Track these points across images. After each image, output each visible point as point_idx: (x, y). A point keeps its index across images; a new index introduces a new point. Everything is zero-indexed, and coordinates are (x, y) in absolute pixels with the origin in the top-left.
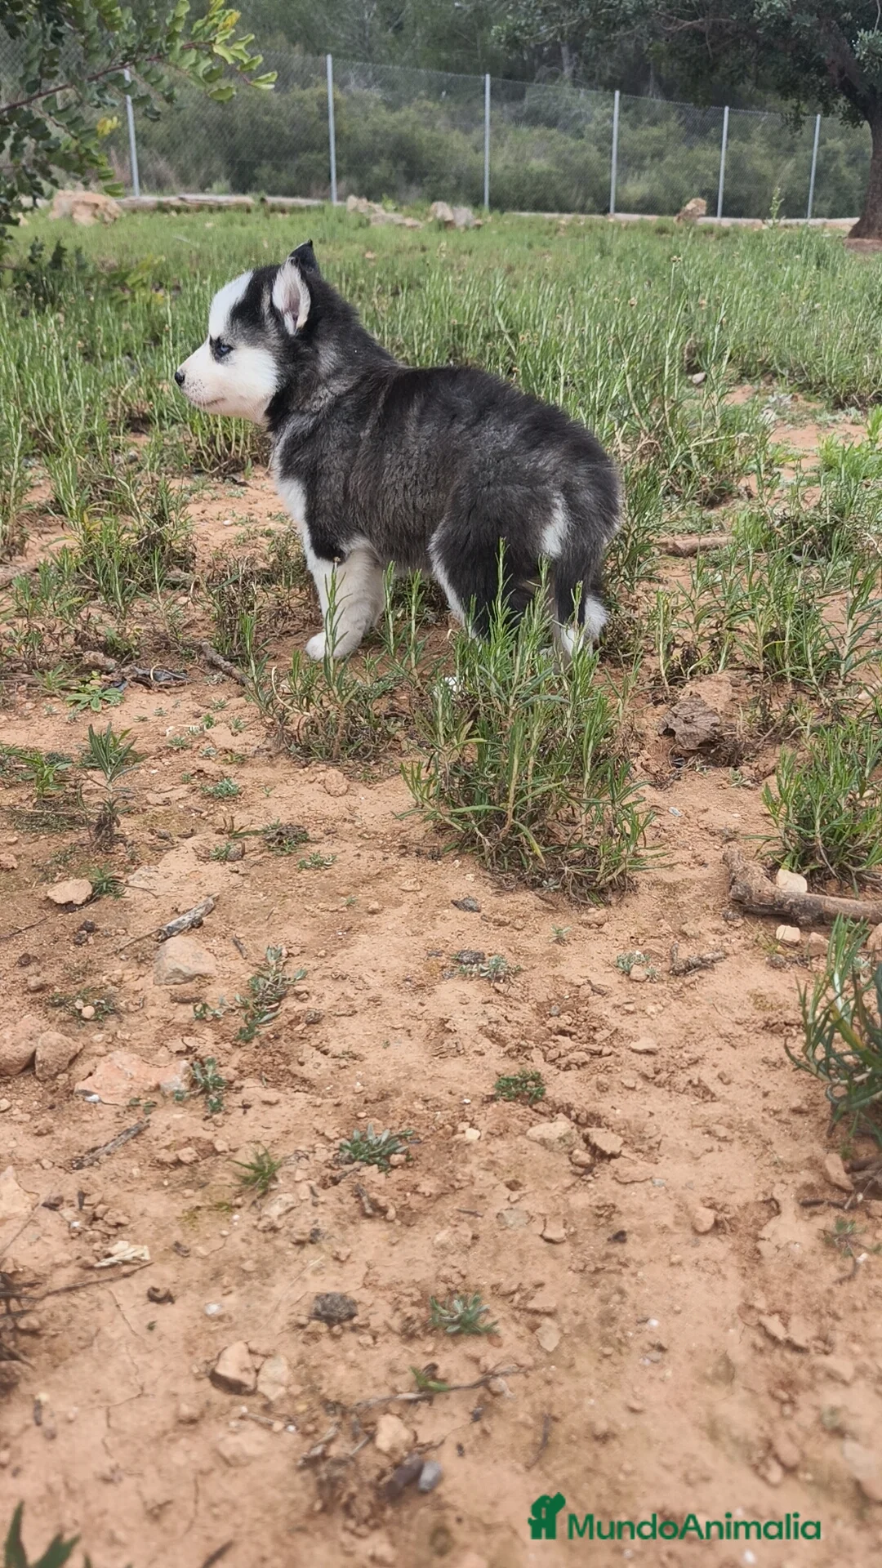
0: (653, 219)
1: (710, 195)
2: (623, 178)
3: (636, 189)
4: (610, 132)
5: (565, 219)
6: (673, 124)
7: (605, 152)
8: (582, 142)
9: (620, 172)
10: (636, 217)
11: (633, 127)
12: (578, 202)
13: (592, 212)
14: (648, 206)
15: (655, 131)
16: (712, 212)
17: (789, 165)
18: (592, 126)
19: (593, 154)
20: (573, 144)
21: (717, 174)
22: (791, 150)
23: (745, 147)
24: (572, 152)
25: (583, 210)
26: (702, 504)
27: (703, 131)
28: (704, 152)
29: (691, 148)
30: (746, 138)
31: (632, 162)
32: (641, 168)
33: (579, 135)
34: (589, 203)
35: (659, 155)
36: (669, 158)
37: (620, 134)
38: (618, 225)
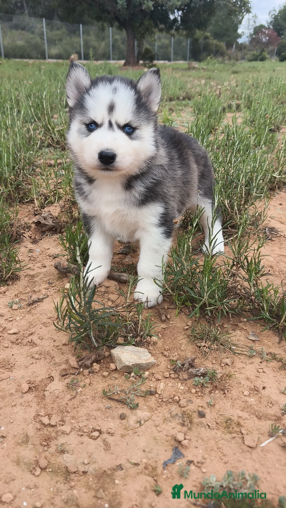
0: (60, 61)
1: (79, 53)
2: (49, 48)
3: (54, 51)
4: (43, 32)
5: (31, 61)
6: (64, 30)
7: (42, 39)
8: (34, 35)
9: (48, 45)
10: (55, 61)
11: (51, 30)
12: (35, 55)
13: (40, 59)
14: (59, 57)
15: (58, 32)
16: (80, 58)
17: (103, 44)
18: (37, 30)
19: (38, 39)
20: (31, 36)
21: (80, 46)
22: (103, 39)
23: (88, 38)
24: (31, 39)
25: (37, 58)
26: (62, 150)
27: (74, 32)
28: (75, 39)
29: (71, 38)
30: (89, 34)
31: (52, 42)
32: (55, 44)
33: (33, 33)
34: (39, 56)
35: (61, 40)
36: (64, 41)
37: (47, 33)
38: (49, 63)
